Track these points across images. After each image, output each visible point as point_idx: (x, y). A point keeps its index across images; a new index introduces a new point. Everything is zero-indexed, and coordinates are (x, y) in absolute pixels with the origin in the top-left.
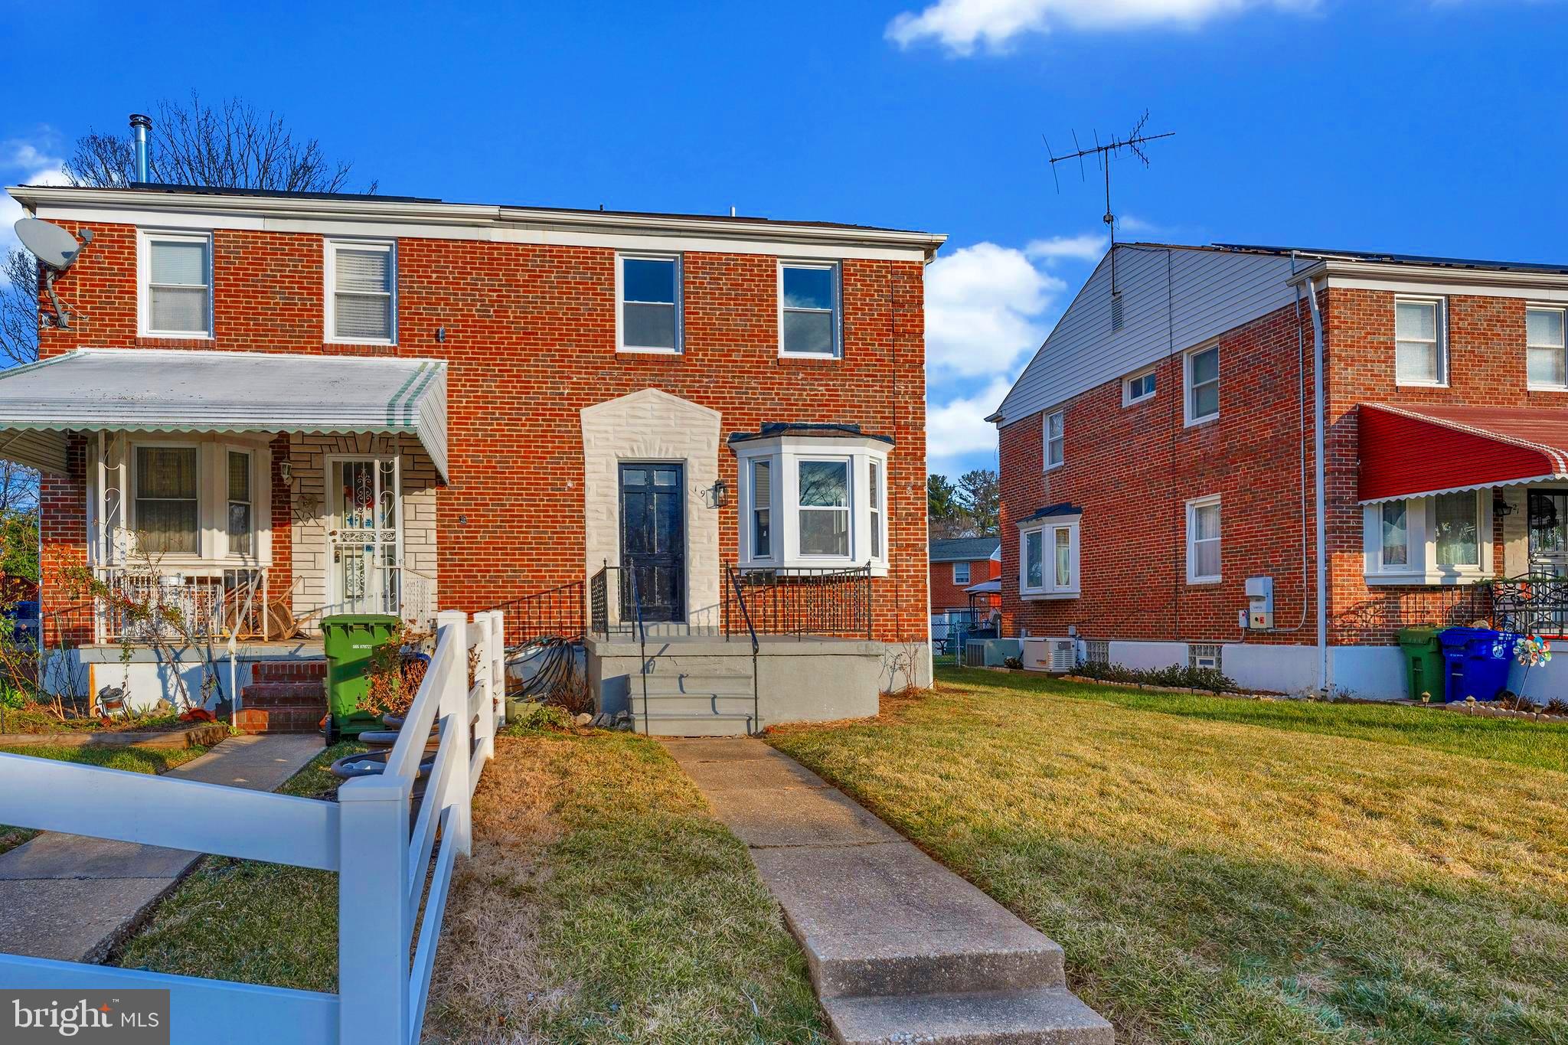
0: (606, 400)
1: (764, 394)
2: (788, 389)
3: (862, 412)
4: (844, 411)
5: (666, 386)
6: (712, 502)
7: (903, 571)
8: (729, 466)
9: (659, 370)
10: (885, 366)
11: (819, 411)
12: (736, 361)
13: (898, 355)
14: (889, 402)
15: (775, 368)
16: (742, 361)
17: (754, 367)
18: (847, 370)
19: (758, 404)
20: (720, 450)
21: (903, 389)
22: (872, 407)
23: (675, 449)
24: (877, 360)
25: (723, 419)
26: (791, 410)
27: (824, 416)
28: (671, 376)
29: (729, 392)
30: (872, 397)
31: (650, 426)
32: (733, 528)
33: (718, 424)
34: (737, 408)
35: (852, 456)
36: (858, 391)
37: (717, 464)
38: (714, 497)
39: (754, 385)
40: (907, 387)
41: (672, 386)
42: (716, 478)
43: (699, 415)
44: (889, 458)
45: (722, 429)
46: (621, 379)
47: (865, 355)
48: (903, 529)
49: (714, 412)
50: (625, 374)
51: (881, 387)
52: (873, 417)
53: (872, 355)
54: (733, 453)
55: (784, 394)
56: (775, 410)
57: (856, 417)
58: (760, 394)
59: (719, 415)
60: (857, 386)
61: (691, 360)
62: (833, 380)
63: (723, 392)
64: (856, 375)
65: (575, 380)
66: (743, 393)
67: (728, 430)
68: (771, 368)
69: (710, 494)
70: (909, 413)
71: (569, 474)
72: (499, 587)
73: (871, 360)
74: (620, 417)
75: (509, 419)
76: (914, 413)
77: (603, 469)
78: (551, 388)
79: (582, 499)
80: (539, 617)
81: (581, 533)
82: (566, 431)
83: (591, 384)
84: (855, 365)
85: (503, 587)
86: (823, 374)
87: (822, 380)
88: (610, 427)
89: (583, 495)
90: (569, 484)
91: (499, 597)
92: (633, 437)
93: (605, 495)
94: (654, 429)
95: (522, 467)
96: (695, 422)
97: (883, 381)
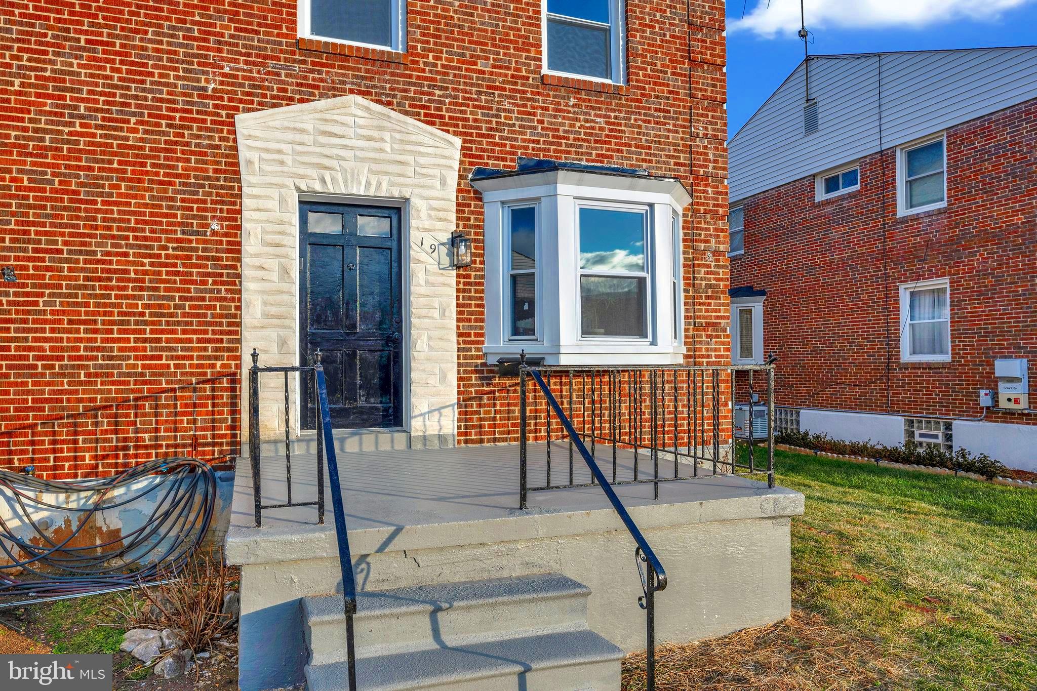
0: (280, 105)
1: (522, 119)
2: (555, 117)
3: (652, 155)
4: (628, 152)
5: (378, 94)
6: (446, 261)
7: (703, 356)
8: (472, 213)
9: (367, 71)
10: (679, 100)
11: (596, 148)
12: (483, 72)
13: (695, 89)
14: (685, 146)
15: (537, 87)
16: (491, 73)
17: (508, 82)
18: (632, 100)
19: (514, 132)
20: (459, 191)
21: (701, 131)
22: (663, 150)
23: (391, 184)
24: (670, 92)
25: (463, 148)
26: (560, 144)
27: (602, 156)
28: (385, 81)
29: (471, 113)
30: (663, 136)
31: (352, 148)
32: (477, 298)
33: (457, 155)
34: (483, 136)
35: (651, 206)
36: (647, 128)
37: (454, 209)
38: (450, 254)
39: (508, 107)
40: (706, 129)
41: (387, 95)
42: (453, 228)
43: (427, 140)
44: (684, 215)
45: (462, 162)
46: (305, 78)
47: (655, 84)
48: (702, 304)
49: (450, 137)
50: (312, 71)
51: (674, 125)
52: (665, 163)
53: (663, 85)
54: (478, 195)
55: (550, 123)
56: (538, 142)
57: (644, 160)
58: (517, 119)
59: (458, 142)
60: (645, 121)
61: (417, 62)
62: (614, 111)
63: (465, 112)
64: (644, 108)
65: (227, 70)
66: (493, 116)
67: (471, 164)
68: (532, 86)
69: (444, 250)
70: (709, 161)
71: (214, 210)
72: (81, 383)
73: (663, 91)
74: (303, 131)
75: (104, 119)
76: (716, 161)
77: (273, 204)
78: (185, 78)
79: (236, 249)
80: (157, 430)
81: (233, 300)
82: (209, 146)
83: (254, 79)
84: (642, 95)
85: (88, 383)
86: (602, 103)
87: (600, 109)
88: (286, 148)
89: (239, 244)
90: (215, 226)
91: (80, 400)
92: (326, 162)
93: (277, 245)
94: (358, 153)
95: (127, 196)
96: (422, 149)
97: (677, 119)
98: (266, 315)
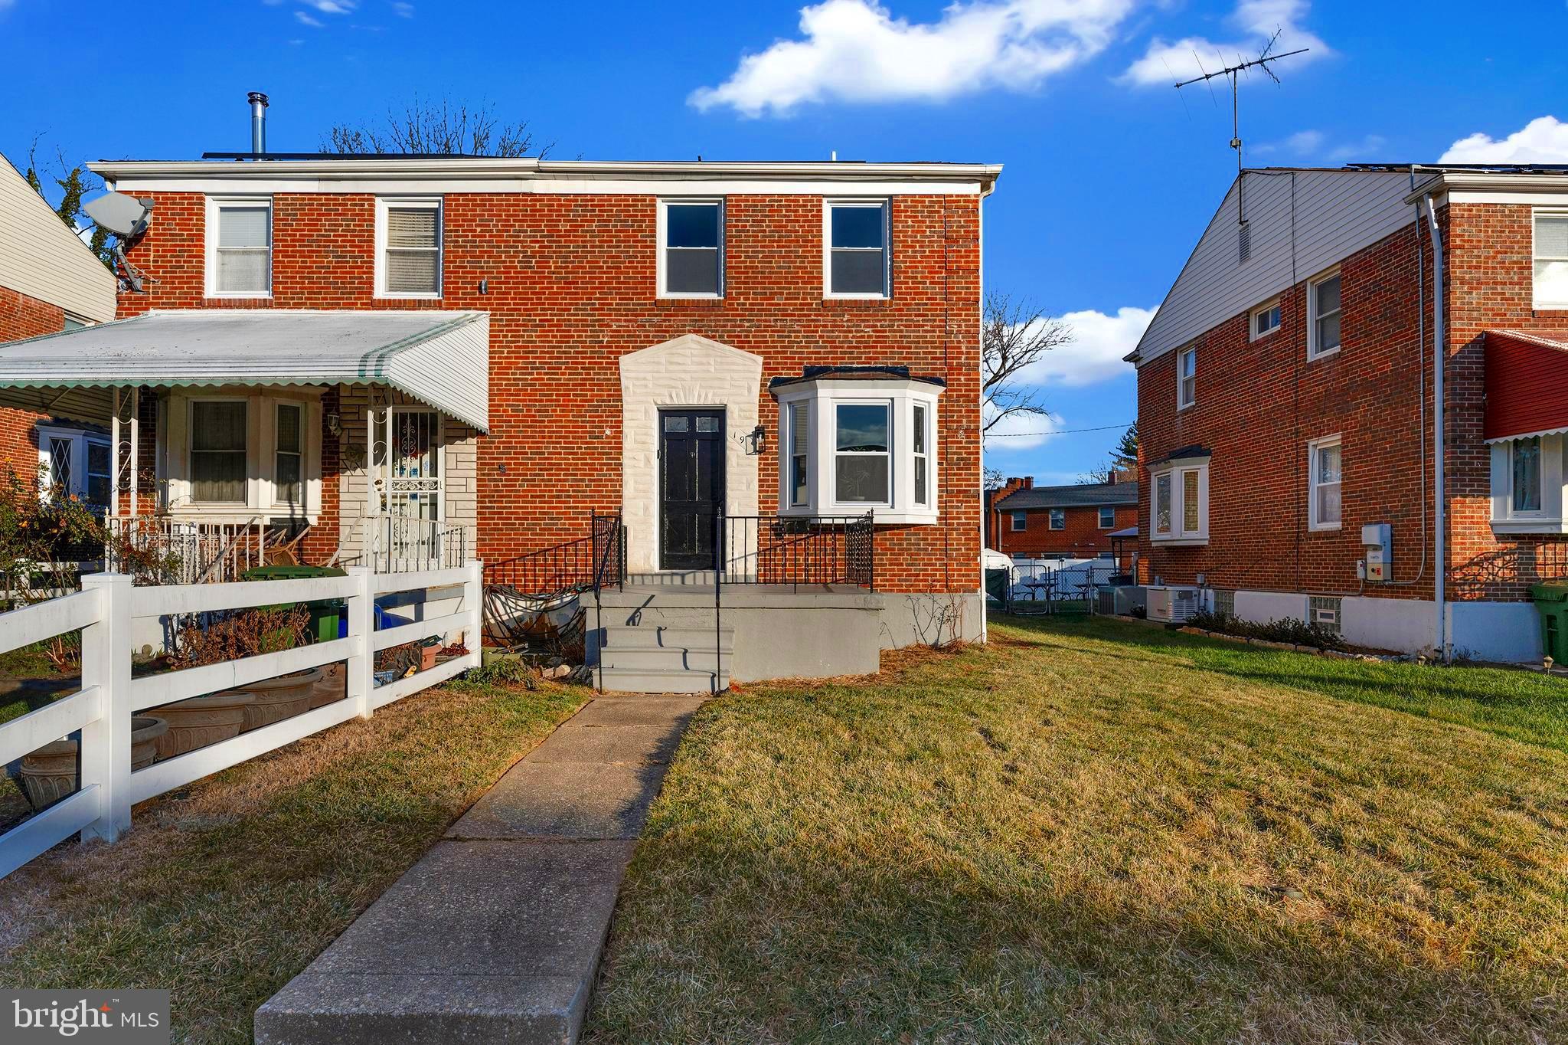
0: (645, 347)
1: (807, 337)
2: (833, 331)
3: (911, 353)
4: (892, 353)
5: (706, 331)
6: (751, 448)
7: (953, 518)
8: (770, 411)
9: (699, 315)
10: (936, 304)
11: (865, 353)
12: (779, 304)
13: (950, 293)
14: (941, 342)
15: (819, 310)
16: (784, 304)
17: (798, 310)
18: (895, 310)
20: (761, 396)
21: (955, 328)
22: (922, 348)
23: (715, 395)
24: (928, 299)
25: (764, 364)
26: (836, 353)
27: (870, 358)
28: (711, 321)
29: (770, 336)
30: (921, 337)
31: (689, 372)
32: (772, 475)
33: (760, 369)
34: (779, 352)
35: (892, 400)
36: (907, 331)
37: (757, 409)
38: (754, 443)
39: (797, 328)
40: (960, 326)
41: (712, 331)
42: (757, 424)
43: (739, 361)
44: (939, 402)
45: (763, 374)
46: (661, 326)
47: (916, 294)
49: (754, 356)
50: (664, 321)
51: (932, 326)
52: (923, 359)
53: (922, 293)
54: (775, 398)
55: (828, 337)
56: (819, 353)
57: (905, 358)
58: (804, 337)
59: (760, 359)
60: (906, 326)
61: (733, 304)
62: (880, 321)
63: (765, 336)
64: (906, 315)
65: (614, 327)
66: (786, 337)
67: (770, 375)
68: (815, 310)
69: (750, 440)
70: (962, 353)
71: (607, 422)
72: (537, 534)
73: (922, 299)
74: (659, 363)
75: (549, 368)
77: (641, 416)
78: (591, 336)
79: (619, 447)
80: (576, 565)
81: (618, 480)
82: (604, 379)
83: (629, 331)
84: (904, 305)
85: (541, 534)
86: (870, 315)
87: (868, 321)
88: (649, 376)
89: (621, 443)
90: (608, 432)
91: (537, 545)
92: (672, 383)
93: (643, 443)
94: (694, 375)
95: (560, 416)
96: (735, 367)
97: (935, 321)
98: (636, 490)
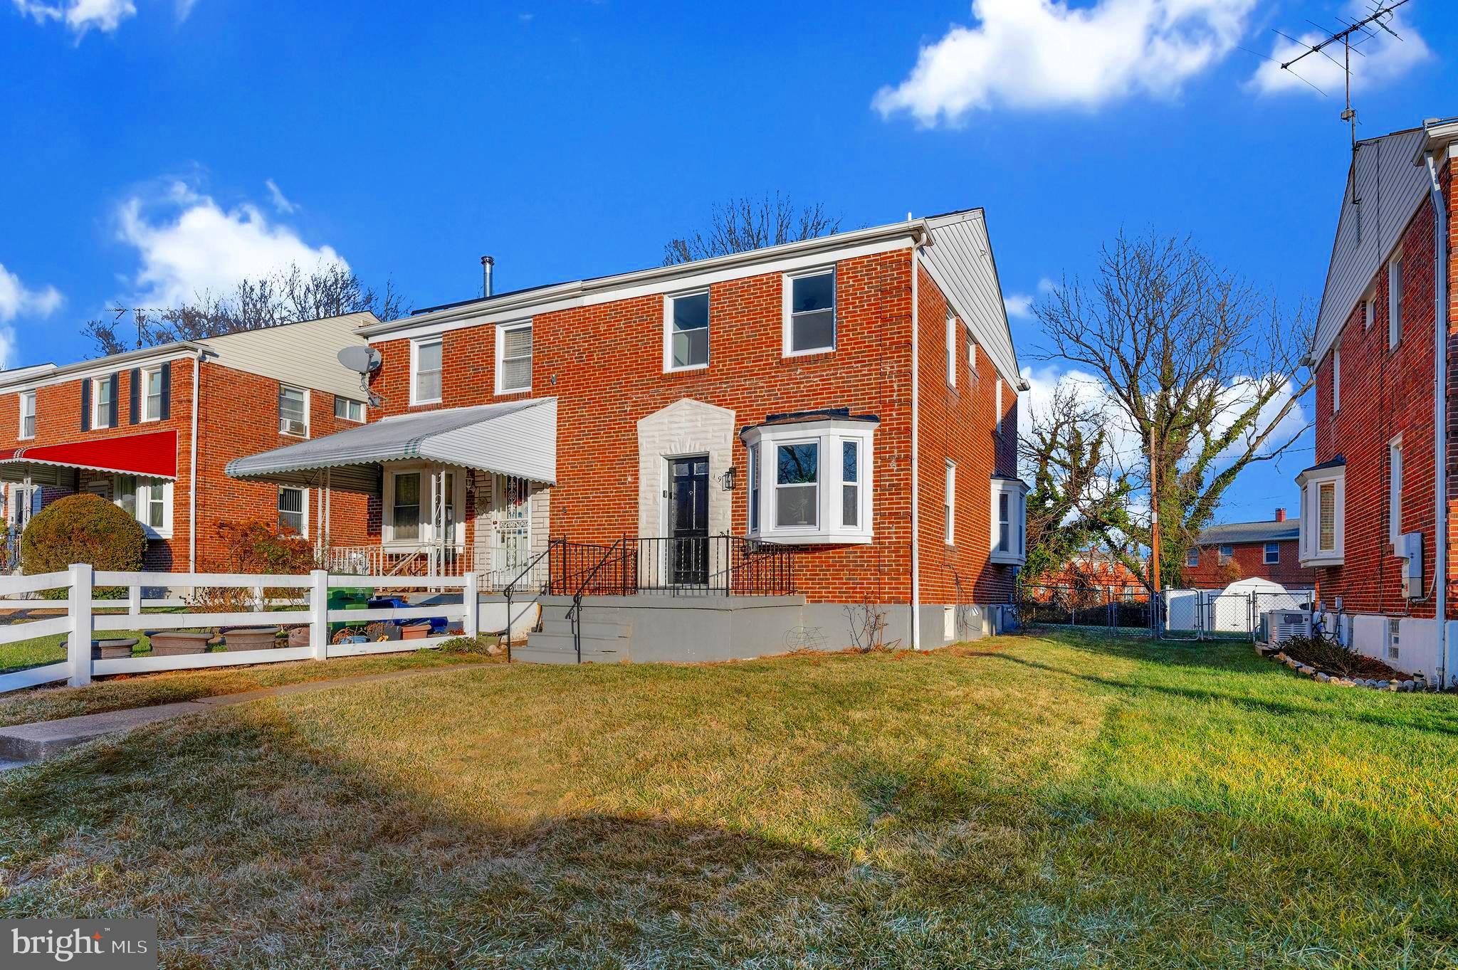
0: (654, 412)
1: (769, 391)
2: (788, 385)
3: (851, 396)
4: (835, 398)
5: (696, 395)
6: (726, 486)
7: (887, 538)
9: (691, 383)
10: (873, 351)
11: (814, 400)
12: (748, 367)
13: (885, 339)
14: (876, 384)
15: (779, 368)
16: (752, 367)
17: (761, 370)
18: (839, 360)
19: (764, 400)
20: (734, 442)
21: (888, 370)
22: (860, 390)
23: (702, 445)
24: (866, 347)
25: (736, 416)
26: (791, 402)
27: (818, 404)
28: (699, 387)
29: (741, 394)
31: (683, 428)
33: (733, 422)
34: (747, 407)
36: (848, 377)
37: (731, 454)
38: (728, 482)
39: (761, 385)
41: (700, 395)
42: (730, 466)
43: (718, 416)
45: (735, 425)
46: (665, 395)
47: (855, 344)
48: (887, 499)
49: (730, 411)
50: (667, 390)
51: (868, 371)
52: (861, 400)
53: (861, 343)
54: (743, 443)
55: (785, 390)
56: (777, 404)
57: (846, 401)
58: (766, 392)
59: (734, 413)
60: (847, 373)
61: (715, 371)
62: (826, 371)
63: (738, 395)
64: (847, 364)
65: (634, 399)
66: (753, 393)
67: (740, 425)
68: (776, 368)
69: (726, 480)
70: (894, 391)
71: (629, 471)
73: (861, 348)
74: (662, 423)
76: (899, 390)
77: (651, 465)
78: (620, 408)
79: (637, 490)
81: (636, 515)
82: (628, 439)
83: (644, 401)
84: (846, 354)
86: (818, 367)
87: (818, 372)
88: (656, 434)
89: (638, 487)
90: (630, 479)
92: (672, 438)
93: (652, 486)
94: (686, 430)
95: (600, 469)
96: (715, 422)
97: (871, 365)
98: (647, 522)
